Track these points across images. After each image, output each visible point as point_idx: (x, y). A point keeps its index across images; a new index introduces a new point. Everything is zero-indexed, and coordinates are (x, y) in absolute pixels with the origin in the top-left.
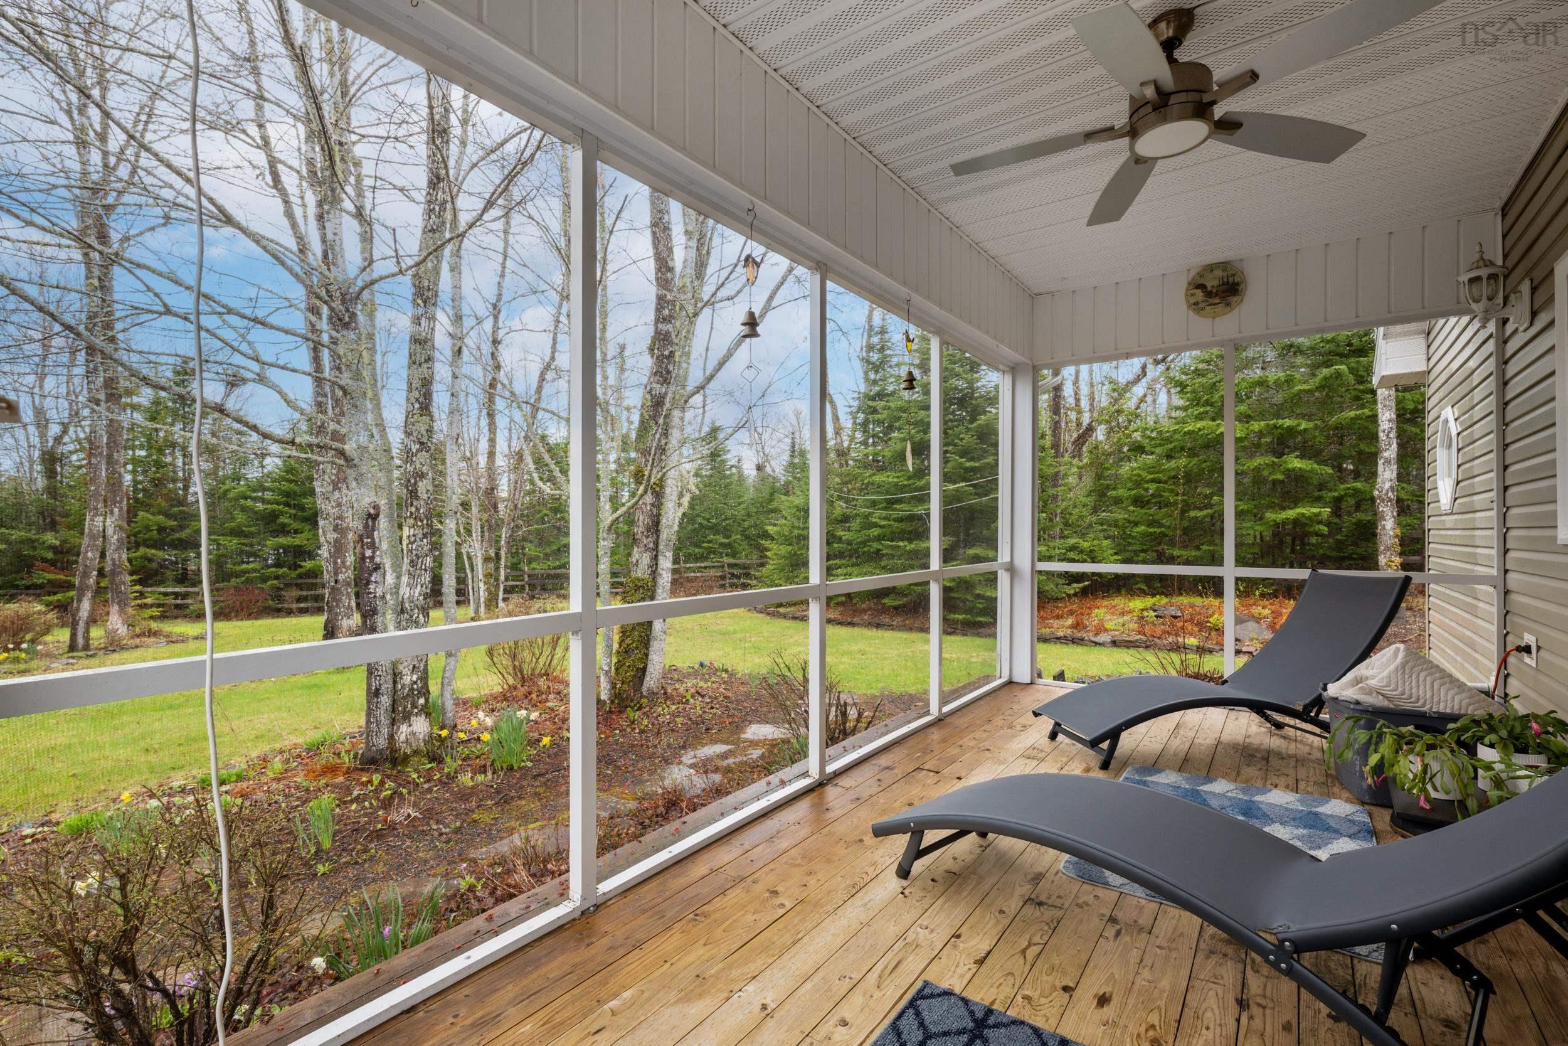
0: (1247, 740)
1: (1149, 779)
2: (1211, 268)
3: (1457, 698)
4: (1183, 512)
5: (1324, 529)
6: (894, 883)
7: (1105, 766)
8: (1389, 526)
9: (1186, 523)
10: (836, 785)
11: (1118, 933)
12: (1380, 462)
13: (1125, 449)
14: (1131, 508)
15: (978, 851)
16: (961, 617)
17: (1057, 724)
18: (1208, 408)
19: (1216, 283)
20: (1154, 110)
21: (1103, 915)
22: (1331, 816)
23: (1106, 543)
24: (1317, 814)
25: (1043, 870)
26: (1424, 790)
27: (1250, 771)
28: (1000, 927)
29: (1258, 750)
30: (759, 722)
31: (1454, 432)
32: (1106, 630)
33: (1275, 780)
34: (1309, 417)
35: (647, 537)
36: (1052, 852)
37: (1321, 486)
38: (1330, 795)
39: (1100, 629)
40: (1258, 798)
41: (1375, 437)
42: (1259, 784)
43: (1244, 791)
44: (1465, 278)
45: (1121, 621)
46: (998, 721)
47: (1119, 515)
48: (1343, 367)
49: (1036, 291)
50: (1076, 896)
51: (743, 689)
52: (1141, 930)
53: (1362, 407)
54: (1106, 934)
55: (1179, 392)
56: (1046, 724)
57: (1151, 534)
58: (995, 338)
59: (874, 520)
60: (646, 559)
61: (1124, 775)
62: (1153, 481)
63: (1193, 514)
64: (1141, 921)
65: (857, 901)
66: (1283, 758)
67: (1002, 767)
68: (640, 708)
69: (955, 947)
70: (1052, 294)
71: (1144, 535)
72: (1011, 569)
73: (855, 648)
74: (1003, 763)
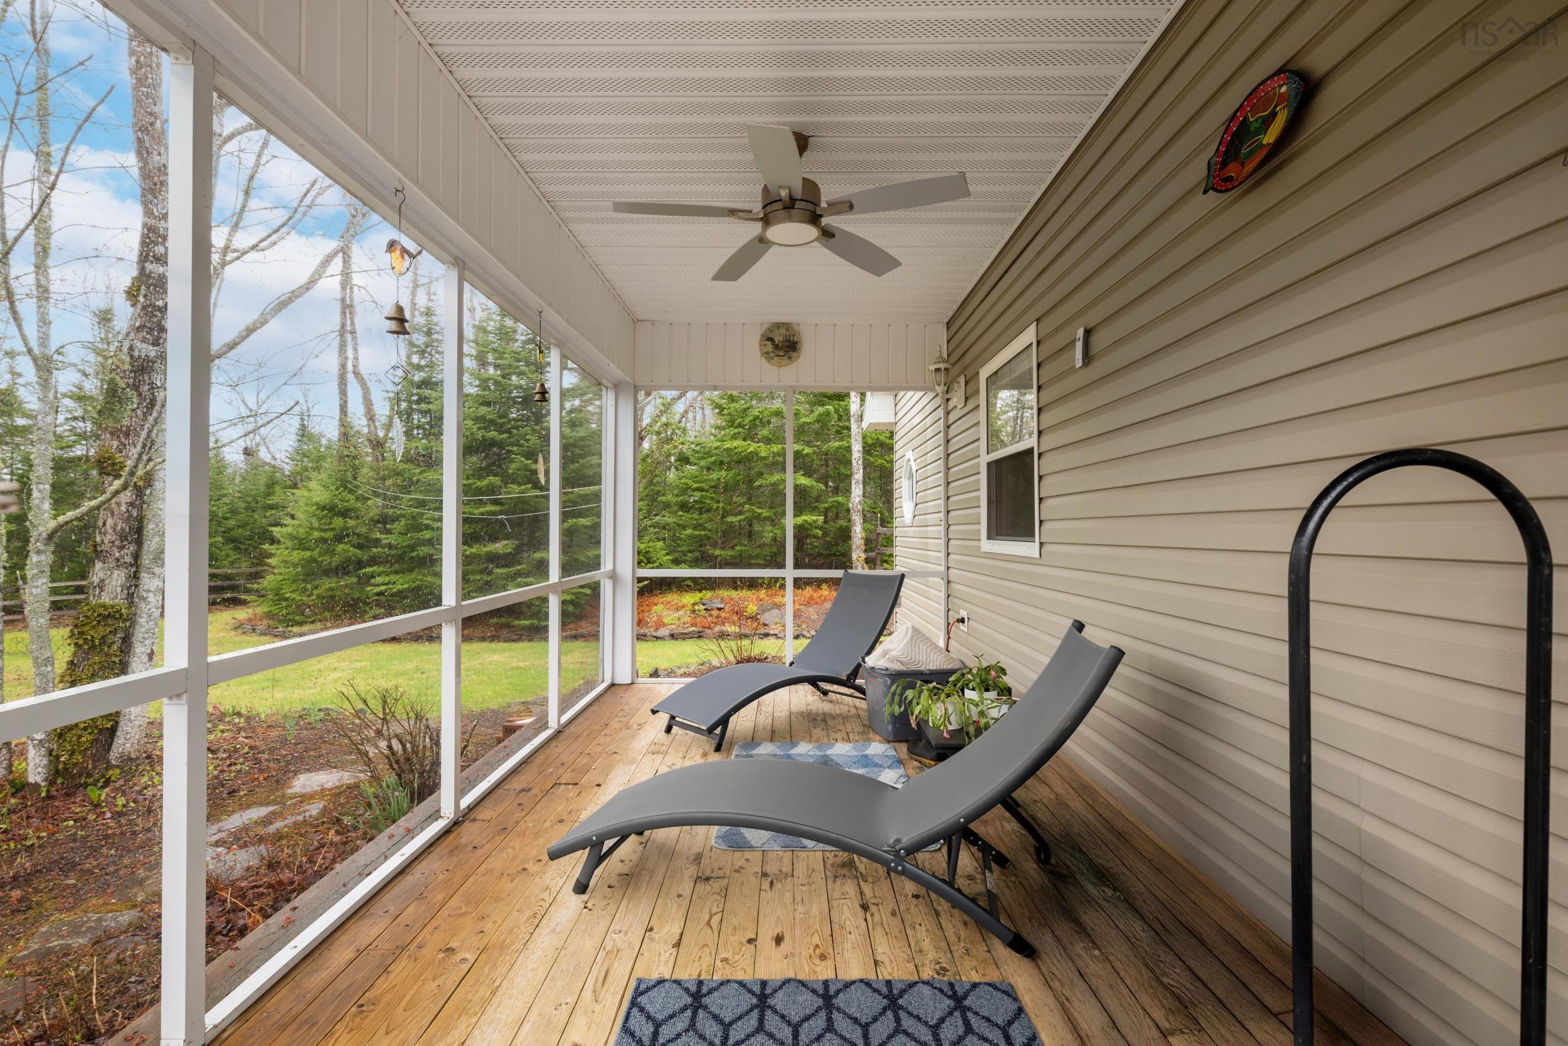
0: (809, 708)
1: (753, 752)
2: (778, 326)
3: (939, 658)
4: (723, 517)
5: (819, 532)
6: (575, 902)
7: (718, 749)
8: (858, 532)
9: (724, 527)
10: (474, 820)
11: (772, 883)
12: (853, 482)
13: (673, 459)
14: (680, 513)
15: (641, 848)
16: (527, 623)
17: (673, 718)
18: (741, 430)
19: (781, 339)
20: (784, 208)
21: (757, 873)
22: (874, 755)
23: (660, 544)
24: (866, 756)
25: (700, 850)
26: (945, 725)
27: (818, 732)
28: (683, 910)
29: (817, 714)
30: (309, 770)
31: (914, 470)
32: (664, 625)
33: (834, 735)
34: (808, 444)
35: (121, 548)
36: (701, 830)
37: (818, 499)
38: (869, 740)
39: (660, 624)
40: (829, 752)
41: (849, 462)
42: (826, 740)
43: (819, 748)
44: (933, 367)
45: (677, 615)
46: (615, 724)
47: (668, 519)
48: (831, 407)
49: (639, 318)
50: (732, 864)
51: (274, 733)
52: (786, 877)
53: (842, 439)
54: (763, 888)
55: (718, 413)
56: (663, 719)
57: (697, 536)
58: (608, 357)
59: (426, 522)
60: (118, 578)
61: (734, 753)
62: (697, 489)
63: (730, 519)
64: (784, 869)
65: (544, 929)
66: (834, 718)
67: (634, 767)
68: (107, 783)
69: (652, 939)
70: (653, 322)
71: (690, 537)
72: (613, 576)
73: (411, 666)
74: (632, 763)
